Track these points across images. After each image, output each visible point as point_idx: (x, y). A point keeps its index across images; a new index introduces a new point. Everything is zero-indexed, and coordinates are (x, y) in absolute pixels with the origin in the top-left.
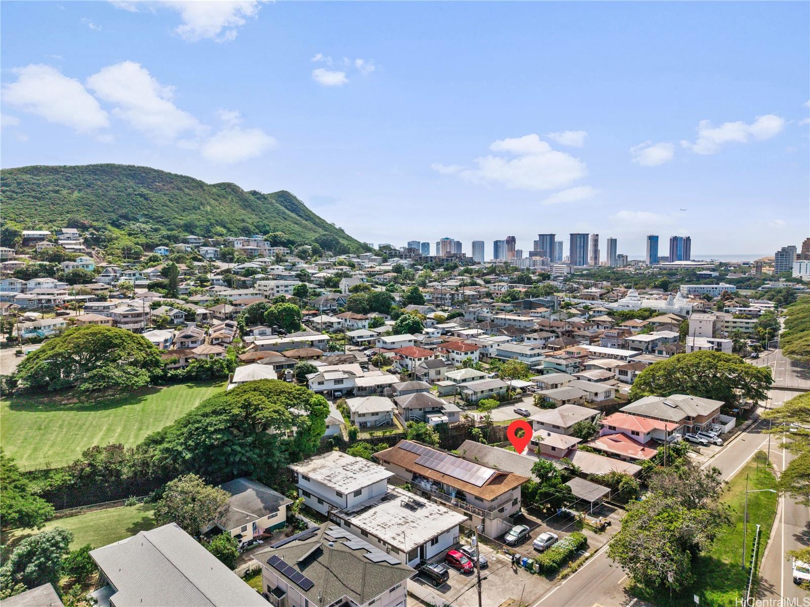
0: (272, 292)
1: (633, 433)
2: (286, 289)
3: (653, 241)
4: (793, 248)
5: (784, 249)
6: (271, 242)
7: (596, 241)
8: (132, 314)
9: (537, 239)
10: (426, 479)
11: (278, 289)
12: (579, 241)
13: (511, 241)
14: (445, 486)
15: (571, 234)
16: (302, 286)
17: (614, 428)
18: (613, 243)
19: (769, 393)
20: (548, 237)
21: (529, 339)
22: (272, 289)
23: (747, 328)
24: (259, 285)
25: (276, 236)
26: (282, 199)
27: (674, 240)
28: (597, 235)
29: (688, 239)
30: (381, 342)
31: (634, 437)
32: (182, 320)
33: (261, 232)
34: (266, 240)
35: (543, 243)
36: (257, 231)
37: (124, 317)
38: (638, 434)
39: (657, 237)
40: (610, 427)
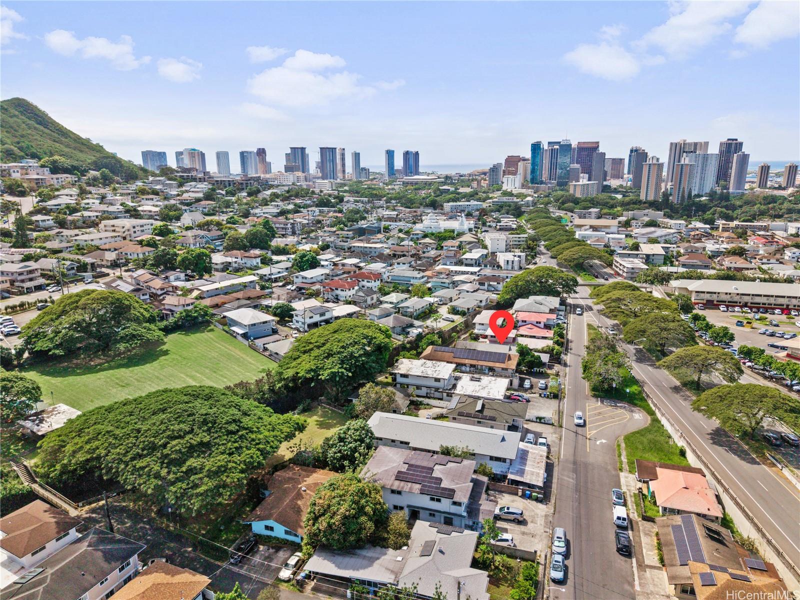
0: (129, 233)
1: (537, 323)
2: (142, 229)
3: (390, 154)
4: (500, 165)
5: (494, 166)
6: (50, 168)
7: (343, 155)
8: (27, 271)
9: (289, 151)
10: (465, 365)
11: (134, 230)
12: (327, 153)
13: (261, 152)
14: (479, 367)
15: (321, 148)
16: (164, 226)
17: (525, 321)
18: (357, 156)
19: (578, 289)
20: (300, 150)
21: (398, 264)
22: (128, 230)
23: (519, 241)
24: (105, 226)
25: (55, 162)
26: (22, 109)
27: (407, 154)
28: (344, 149)
29: (417, 154)
30: (300, 278)
31: (538, 325)
32: (74, 271)
33: (27, 155)
34: (43, 166)
35: (295, 156)
36: (22, 154)
37: (19, 275)
38: (540, 323)
39: (393, 151)
40: (523, 321)
